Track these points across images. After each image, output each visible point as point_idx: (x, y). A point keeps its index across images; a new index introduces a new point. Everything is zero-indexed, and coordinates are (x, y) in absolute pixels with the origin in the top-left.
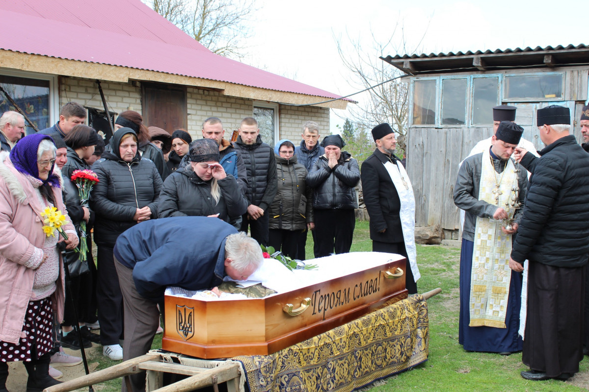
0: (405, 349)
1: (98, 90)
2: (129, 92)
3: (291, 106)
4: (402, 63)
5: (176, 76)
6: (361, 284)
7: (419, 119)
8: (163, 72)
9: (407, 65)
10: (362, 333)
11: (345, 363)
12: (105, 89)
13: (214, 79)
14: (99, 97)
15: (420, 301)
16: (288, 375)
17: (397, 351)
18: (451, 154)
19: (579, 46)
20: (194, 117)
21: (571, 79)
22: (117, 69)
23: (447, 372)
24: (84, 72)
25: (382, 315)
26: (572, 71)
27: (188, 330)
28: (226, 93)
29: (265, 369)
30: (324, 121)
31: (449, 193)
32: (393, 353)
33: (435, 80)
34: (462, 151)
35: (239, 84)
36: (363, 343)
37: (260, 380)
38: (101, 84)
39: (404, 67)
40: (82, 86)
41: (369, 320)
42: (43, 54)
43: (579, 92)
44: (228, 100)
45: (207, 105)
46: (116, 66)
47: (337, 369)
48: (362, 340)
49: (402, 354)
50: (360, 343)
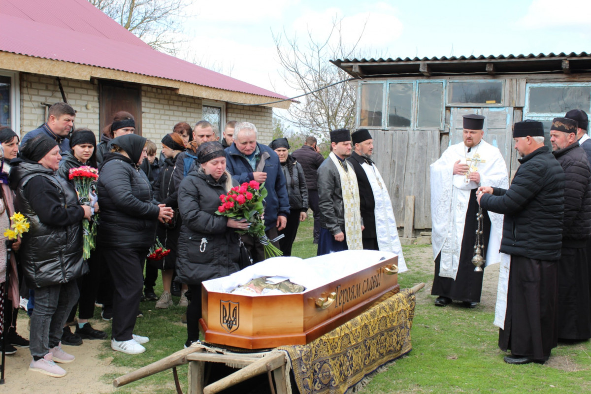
0: (400, 339)
1: (58, 87)
2: (87, 89)
3: (237, 105)
4: (352, 67)
5: (135, 75)
6: (368, 279)
7: (366, 121)
8: (123, 71)
9: (356, 69)
10: (370, 324)
11: (359, 351)
12: (65, 86)
13: (170, 78)
14: (59, 95)
15: (411, 294)
16: (320, 362)
17: (394, 340)
18: (397, 155)
19: (519, 56)
20: (147, 115)
21: (510, 87)
22: (80, 67)
23: (439, 359)
24: (49, 69)
25: (384, 308)
26: (511, 79)
27: (232, 324)
28: (181, 92)
29: (305, 357)
30: (267, 120)
31: (394, 192)
32: (391, 342)
33: (382, 84)
34: (407, 152)
35: (192, 83)
36: (372, 334)
37: (302, 367)
38: (61, 82)
39: (353, 70)
40: (42, 83)
41: (375, 312)
42: (10, 51)
43: (517, 99)
44: (180, 99)
45: (159, 103)
46: (79, 64)
47: (354, 357)
48: (370, 331)
49: (397, 343)
50: (369, 333)
